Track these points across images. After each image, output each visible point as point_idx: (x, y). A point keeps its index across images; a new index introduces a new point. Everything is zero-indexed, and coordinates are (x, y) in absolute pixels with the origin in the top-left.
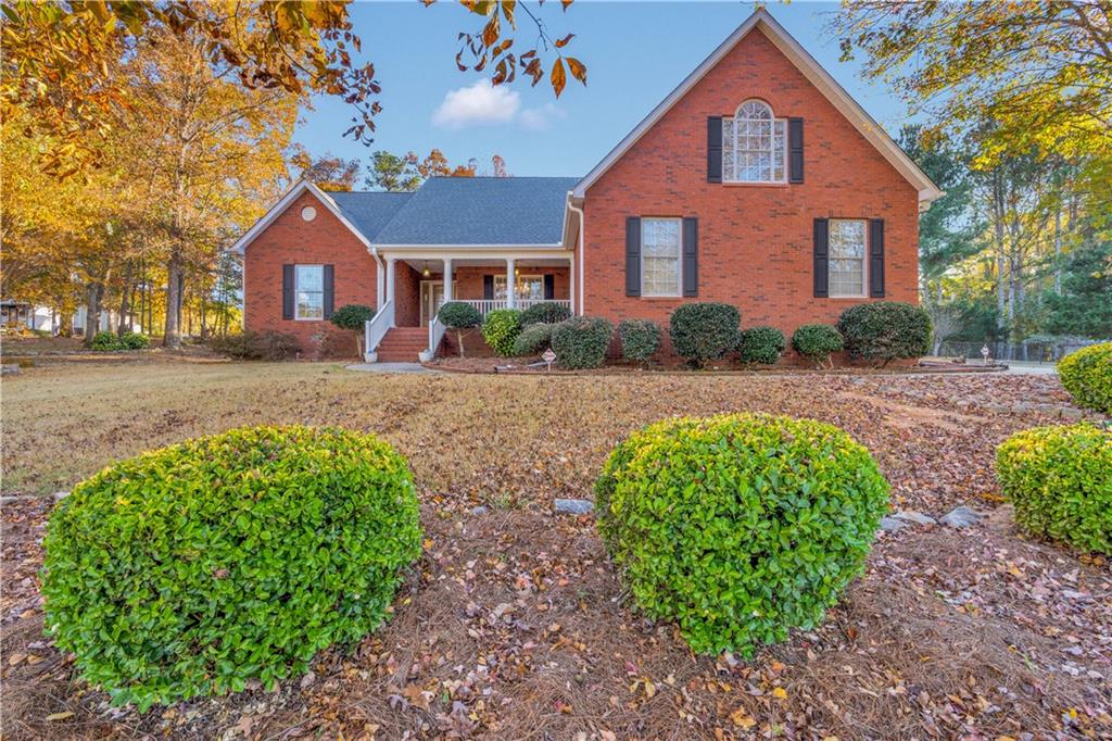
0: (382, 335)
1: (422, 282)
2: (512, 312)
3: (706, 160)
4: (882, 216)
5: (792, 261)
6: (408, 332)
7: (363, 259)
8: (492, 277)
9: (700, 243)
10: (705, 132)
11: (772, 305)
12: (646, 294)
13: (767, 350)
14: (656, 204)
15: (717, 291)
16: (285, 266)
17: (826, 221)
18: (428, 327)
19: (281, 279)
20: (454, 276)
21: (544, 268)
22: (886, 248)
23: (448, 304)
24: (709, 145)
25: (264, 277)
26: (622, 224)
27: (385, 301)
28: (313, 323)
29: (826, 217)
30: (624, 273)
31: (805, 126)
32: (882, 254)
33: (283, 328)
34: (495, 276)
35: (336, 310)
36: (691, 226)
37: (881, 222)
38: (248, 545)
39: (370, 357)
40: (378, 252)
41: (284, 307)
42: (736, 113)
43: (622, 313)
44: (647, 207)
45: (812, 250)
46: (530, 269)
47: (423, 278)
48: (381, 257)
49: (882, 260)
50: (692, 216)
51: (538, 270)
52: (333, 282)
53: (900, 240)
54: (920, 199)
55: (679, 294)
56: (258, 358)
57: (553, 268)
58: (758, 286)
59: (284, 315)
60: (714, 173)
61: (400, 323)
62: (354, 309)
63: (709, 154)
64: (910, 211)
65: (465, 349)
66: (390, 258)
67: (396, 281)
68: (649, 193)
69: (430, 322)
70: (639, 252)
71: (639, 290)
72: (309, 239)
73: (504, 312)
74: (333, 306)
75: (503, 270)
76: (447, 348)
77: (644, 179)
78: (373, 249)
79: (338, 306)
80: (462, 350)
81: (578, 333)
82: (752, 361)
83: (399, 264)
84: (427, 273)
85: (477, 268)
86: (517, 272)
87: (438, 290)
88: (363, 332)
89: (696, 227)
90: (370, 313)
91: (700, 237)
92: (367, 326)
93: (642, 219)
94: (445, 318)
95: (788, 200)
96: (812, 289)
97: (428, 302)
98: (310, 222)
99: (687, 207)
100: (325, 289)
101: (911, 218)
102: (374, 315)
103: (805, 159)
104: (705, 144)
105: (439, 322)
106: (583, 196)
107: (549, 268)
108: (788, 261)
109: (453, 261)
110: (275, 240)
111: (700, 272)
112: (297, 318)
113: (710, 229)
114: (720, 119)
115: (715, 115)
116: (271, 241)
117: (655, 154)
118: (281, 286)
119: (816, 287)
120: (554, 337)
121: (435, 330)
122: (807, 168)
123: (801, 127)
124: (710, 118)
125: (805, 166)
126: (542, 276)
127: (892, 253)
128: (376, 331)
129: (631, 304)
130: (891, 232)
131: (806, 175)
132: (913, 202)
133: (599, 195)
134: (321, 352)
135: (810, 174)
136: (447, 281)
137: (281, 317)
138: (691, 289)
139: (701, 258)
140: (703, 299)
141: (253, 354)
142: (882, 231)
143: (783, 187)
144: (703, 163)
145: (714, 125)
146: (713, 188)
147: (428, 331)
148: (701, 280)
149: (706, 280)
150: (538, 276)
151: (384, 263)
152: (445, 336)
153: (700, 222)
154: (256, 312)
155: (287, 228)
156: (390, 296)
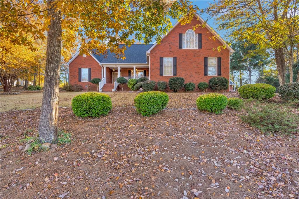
0: (103, 86)
1: (113, 72)
2: (135, 80)
3: (179, 44)
4: (221, 56)
5: (199, 67)
6: (109, 85)
7: (98, 67)
8: (130, 71)
9: (177, 63)
10: (178, 37)
11: (194, 78)
12: (164, 75)
13: (190, 88)
14: (167, 54)
15: (181, 75)
16: (79, 68)
17: (207, 58)
18: (114, 83)
19: (78, 72)
20: (121, 71)
22: (222, 64)
23: (119, 78)
24: (179, 40)
25: (74, 71)
26: (159, 59)
27: (104, 77)
28: (86, 82)
29: (207, 57)
30: (159, 70)
31: (202, 35)
32: (221, 66)
33: (79, 84)
35: (92, 79)
36: (175, 59)
37: (220, 58)
38: (95, 101)
39: (100, 90)
40: (102, 65)
41: (79, 78)
42: (186, 33)
43: (159, 80)
44: (165, 55)
45: (204, 65)
46: (140, 69)
47: (113, 71)
48: (103, 66)
49: (221, 67)
50: (175, 57)
51: (142, 69)
52: (91, 72)
53: (225, 62)
54: (230, 52)
55: (172, 75)
56: (73, 91)
57: (146, 69)
58: (191, 73)
59: (79, 81)
60: (180, 47)
61: (107, 83)
62: (96, 79)
63: (179, 42)
64: (227, 55)
65: (123, 89)
66: (105, 66)
67: (106, 72)
68: (165, 51)
69: (115, 82)
70: (163, 65)
71: (163, 74)
72: (85, 62)
73: (133, 80)
74: (91, 79)
75: (133, 69)
76: (119, 88)
77: (164, 48)
78: (101, 64)
79: (92, 78)
80: (122, 89)
81: (147, 84)
82: (187, 90)
83: (107, 68)
84: (114, 70)
85: (127, 69)
86: (136, 70)
87: (117, 74)
88: (99, 85)
89: (176, 60)
90: (100, 80)
91: (177, 62)
92: (100, 83)
93: (164, 58)
94: (118, 81)
95: (198, 53)
96: (204, 74)
97: (114, 77)
98: (85, 58)
99: (174, 55)
100: (89, 74)
101: (227, 57)
102: (101, 80)
103: (202, 43)
104: (178, 40)
105: (117, 82)
106: (150, 52)
107: (145, 69)
108: (198, 67)
109: (120, 67)
110: (76, 62)
111: (177, 70)
112: (82, 81)
113: (179, 60)
114: (182, 34)
115: (181, 33)
117: (167, 42)
118: (78, 74)
119: (205, 73)
120: (142, 85)
121: (116, 84)
122: (203, 45)
123: (201, 36)
124: (180, 34)
125: (202, 45)
126: (143, 71)
127: (223, 65)
128: (102, 84)
129: (161, 78)
130: (223, 60)
131: (202, 47)
132: (228, 53)
133: (154, 52)
134: (88, 90)
135: (203, 47)
136: (119, 72)
137: (78, 81)
138: (175, 74)
139: (177, 67)
140: (178, 76)
141: (72, 90)
142: (221, 60)
143: (197, 50)
144: (178, 44)
145: (181, 35)
146: (180, 50)
147: (114, 84)
148: (177, 72)
149: (179, 72)
150: (142, 71)
151: (103, 68)
152: (118, 86)
153: (177, 58)
154: (72, 80)
155: (79, 59)
156: (105, 76)
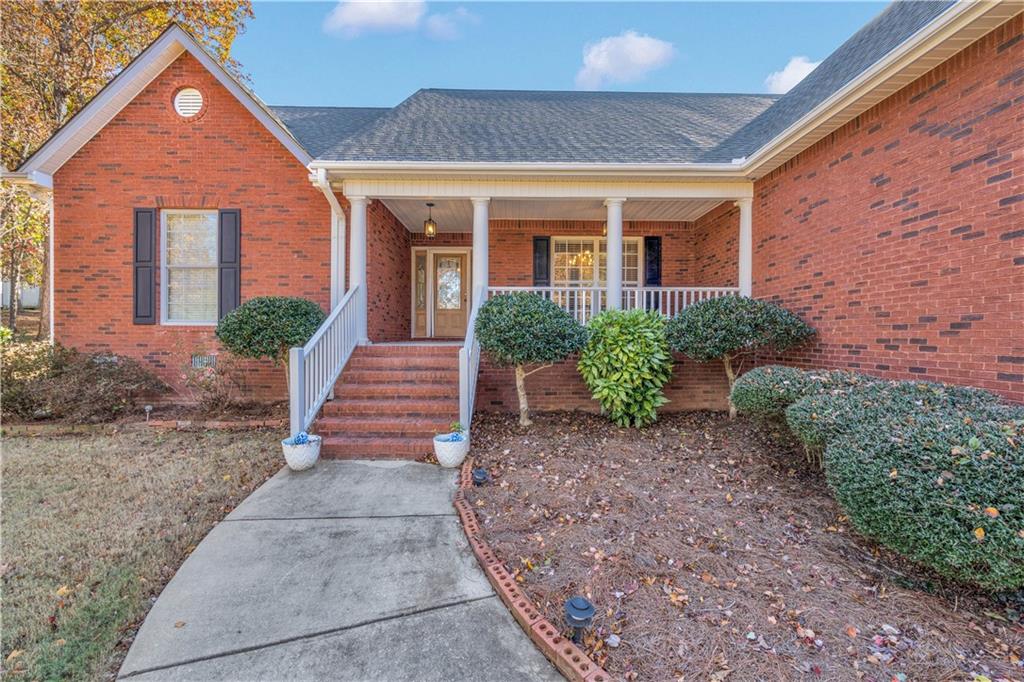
0: (344, 361)
1: (414, 250)
6: (391, 352)
7: (300, 198)
8: (547, 240)
16: (139, 212)
19: (131, 240)
21: (643, 224)
25: (95, 235)
27: (347, 290)
28: (195, 330)
33: (127, 344)
34: (555, 239)
40: (333, 177)
41: (137, 297)
47: (420, 241)
48: (338, 191)
57: (661, 224)
59: (137, 314)
61: (375, 336)
66: (358, 194)
67: (370, 245)
72: (189, 155)
74: (237, 297)
78: (319, 175)
79: (250, 297)
83: (377, 208)
84: (429, 230)
85: (520, 224)
90: (317, 314)
97: (425, 288)
98: (190, 121)
100: (221, 260)
107: (651, 224)
110: (117, 159)
112: (164, 322)
116: (109, 160)
118: (130, 255)
126: (641, 241)
136: (481, 248)
137: (130, 317)
150: (633, 239)
151: (345, 206)
154: (77, 309)
155: (142, 132)
156: (358, 278)
